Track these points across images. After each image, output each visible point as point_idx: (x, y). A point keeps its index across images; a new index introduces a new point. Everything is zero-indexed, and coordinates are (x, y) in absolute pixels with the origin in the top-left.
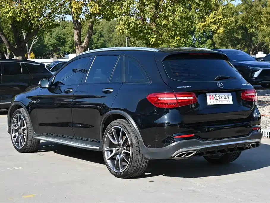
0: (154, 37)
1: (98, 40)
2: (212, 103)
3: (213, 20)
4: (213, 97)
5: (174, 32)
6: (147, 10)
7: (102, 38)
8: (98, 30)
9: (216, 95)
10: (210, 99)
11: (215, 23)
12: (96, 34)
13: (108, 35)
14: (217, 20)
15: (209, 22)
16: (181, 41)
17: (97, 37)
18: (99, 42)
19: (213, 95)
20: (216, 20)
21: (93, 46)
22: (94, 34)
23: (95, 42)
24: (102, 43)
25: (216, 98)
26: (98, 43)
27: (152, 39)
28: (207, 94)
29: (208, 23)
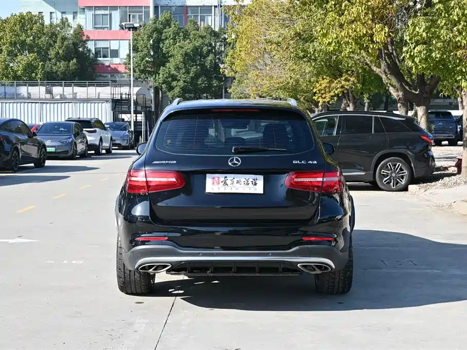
2: (216, 190)
4: (218, 180)
9: (226, 177)
10: (213, 183)
19: (219, 178)
25: (225, 182)
28: (208, 175)
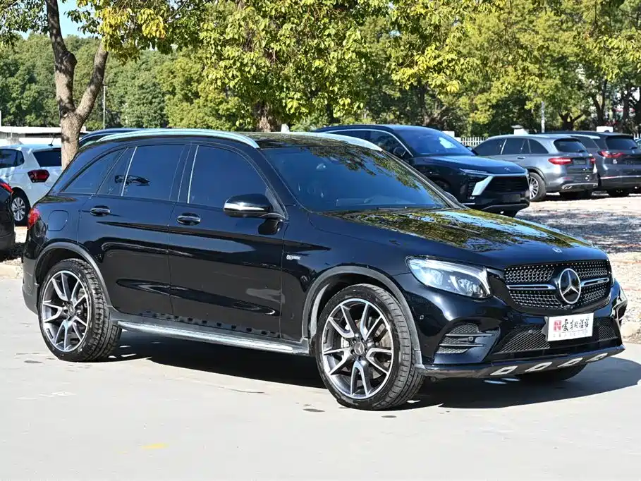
0: (295, 97)
1: (23, 88)
3: (435, 62)
5: (338, 85)
6: (284, 35)
7: (33, 86)
8: (23, 64)
11: (439, 69)
12: (17, 75)
13: (46, 76)
14: (445, 63)
15: (423, 67)
16: (353, 108)
17: (21, 83)
18: (24, 96)
20: (441, 63)
21: (8, 105)
22: (12, 75)
23: (14, 95)
24: (34, 97)
26: (22, 98)
27: (291, 103)
29: (422, 69)
